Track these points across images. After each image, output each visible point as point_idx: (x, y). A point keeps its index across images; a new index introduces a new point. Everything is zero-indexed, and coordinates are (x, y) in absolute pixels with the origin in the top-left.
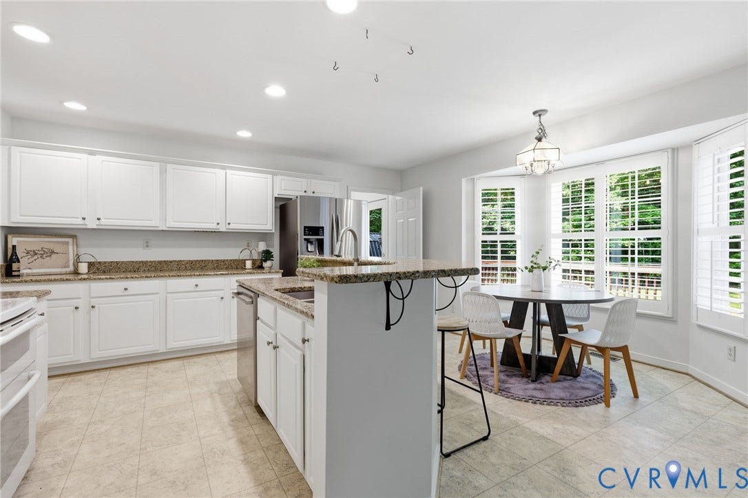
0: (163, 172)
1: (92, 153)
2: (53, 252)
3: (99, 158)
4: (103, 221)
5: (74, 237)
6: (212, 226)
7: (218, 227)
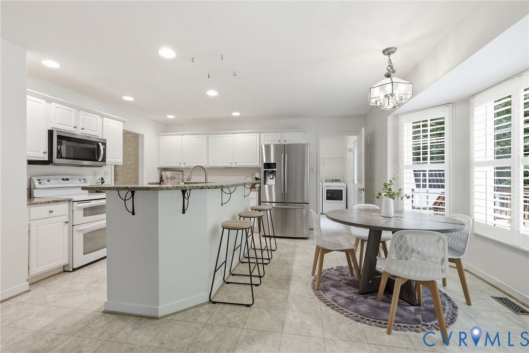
0: (208, 139)
1: (183, 135)
2: (175, 178)
3: (185, 136)
4: (187, 164)
5: (182, 171)
6: (228, 165)
7: (231, 165)
